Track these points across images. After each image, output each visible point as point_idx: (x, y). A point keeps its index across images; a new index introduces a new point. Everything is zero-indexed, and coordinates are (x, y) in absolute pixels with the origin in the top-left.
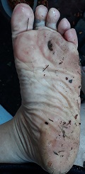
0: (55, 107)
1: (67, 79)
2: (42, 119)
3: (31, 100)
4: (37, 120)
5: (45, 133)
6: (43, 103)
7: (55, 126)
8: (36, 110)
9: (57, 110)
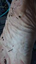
0: (14, 26)
1: (3, 40)
2: (22, 20)
3: (27, 33)
4: (25, 20)
5: (22, 11)
6: (20, 30)
7: (15, 14)
8: (26, 27)
9: (14, 24)
